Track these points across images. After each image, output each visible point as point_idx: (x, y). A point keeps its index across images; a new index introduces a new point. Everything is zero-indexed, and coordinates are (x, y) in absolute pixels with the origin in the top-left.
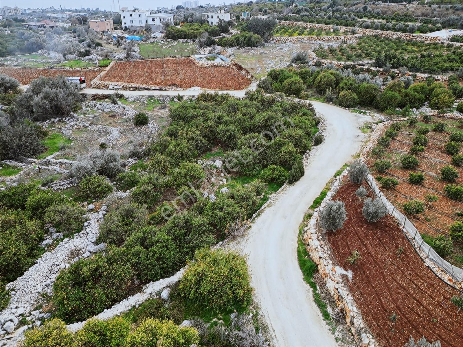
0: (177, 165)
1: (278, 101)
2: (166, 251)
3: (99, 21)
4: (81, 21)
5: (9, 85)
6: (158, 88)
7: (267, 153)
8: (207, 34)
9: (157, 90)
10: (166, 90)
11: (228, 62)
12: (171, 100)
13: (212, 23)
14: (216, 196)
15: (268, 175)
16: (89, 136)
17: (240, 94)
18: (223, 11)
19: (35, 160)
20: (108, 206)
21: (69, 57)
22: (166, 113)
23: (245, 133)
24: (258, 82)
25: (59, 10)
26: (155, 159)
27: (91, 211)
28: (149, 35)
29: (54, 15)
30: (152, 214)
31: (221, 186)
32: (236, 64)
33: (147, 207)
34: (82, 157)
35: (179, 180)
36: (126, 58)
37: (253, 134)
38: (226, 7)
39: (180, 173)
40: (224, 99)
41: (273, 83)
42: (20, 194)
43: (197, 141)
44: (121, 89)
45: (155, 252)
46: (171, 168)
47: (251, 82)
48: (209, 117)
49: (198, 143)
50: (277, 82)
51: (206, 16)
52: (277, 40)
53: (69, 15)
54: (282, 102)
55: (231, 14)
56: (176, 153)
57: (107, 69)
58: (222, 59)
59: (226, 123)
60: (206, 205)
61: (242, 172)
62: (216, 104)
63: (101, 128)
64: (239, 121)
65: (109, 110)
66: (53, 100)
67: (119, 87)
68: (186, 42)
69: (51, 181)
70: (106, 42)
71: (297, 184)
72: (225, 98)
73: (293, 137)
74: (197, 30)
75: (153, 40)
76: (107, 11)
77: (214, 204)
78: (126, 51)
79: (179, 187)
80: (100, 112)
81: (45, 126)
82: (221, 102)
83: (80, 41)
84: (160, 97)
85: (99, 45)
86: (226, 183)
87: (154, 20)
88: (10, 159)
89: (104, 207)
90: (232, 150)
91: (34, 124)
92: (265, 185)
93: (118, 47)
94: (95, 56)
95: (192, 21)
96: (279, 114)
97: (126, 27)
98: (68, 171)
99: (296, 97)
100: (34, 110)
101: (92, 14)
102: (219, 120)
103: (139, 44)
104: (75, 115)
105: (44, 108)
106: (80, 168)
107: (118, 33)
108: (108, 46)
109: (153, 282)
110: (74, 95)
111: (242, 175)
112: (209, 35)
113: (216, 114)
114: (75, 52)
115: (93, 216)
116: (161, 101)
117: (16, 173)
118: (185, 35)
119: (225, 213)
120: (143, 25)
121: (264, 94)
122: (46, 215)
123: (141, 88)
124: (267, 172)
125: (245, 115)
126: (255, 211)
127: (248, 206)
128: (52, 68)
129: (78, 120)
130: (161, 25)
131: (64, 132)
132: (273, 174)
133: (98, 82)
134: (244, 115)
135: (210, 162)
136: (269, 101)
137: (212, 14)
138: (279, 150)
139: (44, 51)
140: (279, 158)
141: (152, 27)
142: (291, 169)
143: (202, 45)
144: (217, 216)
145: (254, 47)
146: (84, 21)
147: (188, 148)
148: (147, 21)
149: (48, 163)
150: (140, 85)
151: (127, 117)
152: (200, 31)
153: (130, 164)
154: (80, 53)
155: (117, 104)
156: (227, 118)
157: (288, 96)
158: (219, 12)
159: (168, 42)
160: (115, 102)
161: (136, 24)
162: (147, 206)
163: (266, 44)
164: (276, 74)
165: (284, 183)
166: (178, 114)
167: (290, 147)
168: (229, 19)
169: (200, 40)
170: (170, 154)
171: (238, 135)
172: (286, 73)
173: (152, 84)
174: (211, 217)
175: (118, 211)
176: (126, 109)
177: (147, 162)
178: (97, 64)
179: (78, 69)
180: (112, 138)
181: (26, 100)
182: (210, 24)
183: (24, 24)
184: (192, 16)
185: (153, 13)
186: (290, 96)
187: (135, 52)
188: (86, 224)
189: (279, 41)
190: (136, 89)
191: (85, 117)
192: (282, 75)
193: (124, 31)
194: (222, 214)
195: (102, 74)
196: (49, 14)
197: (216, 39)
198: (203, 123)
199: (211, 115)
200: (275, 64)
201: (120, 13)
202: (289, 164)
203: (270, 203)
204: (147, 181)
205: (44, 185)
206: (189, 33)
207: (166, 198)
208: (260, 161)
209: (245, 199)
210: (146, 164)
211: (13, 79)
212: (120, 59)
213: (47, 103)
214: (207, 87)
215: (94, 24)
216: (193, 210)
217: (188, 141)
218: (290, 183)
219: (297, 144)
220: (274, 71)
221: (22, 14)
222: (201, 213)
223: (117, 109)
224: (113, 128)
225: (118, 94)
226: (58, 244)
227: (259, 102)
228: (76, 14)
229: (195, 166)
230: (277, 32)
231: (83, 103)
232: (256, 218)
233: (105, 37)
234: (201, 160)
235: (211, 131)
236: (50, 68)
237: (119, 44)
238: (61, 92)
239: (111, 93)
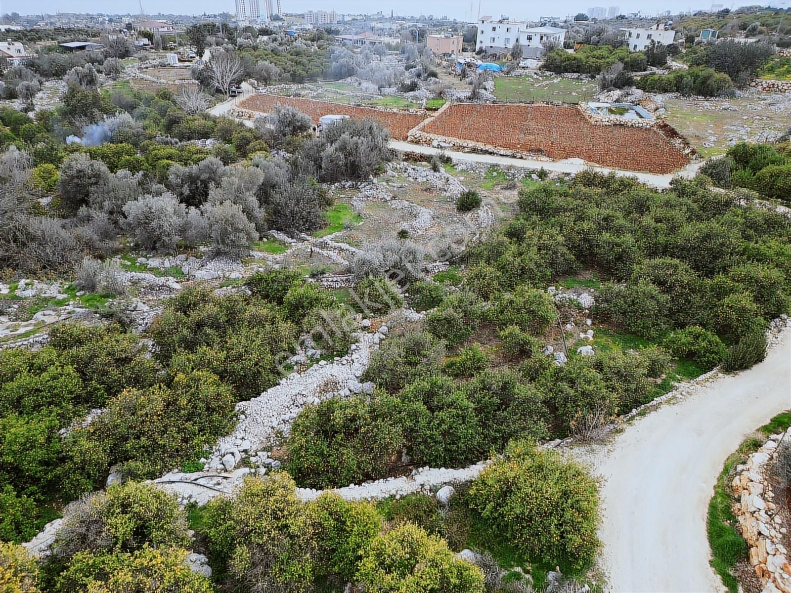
0: (511, 287)
1: (740, 206)
2: (460, 424)
3: (443, 36)
4: (416, 36)
5: (299, 124)
6: (509, 152)
7: (689, 302)
8: (621, 66)
9: (506, 156)
10: (521, 158)
11: (650, 119)
12: (526, 176)
13: (636, 46)
14: (567, 357)
15: (684, 344)
16: (387, 216)
17: (661, 182)
18: (662, 26)
19: (309, 238)
20: (389, 328)
21: (387, 90)
22: (513, 196)
23: (652, 254)
24: (703, 164)
25: (388, 17)
26: (476, 270)
27: (364, 328)
28: (515, 62)
29: (380, 25)
30: (452, 359)
31: (583, 342)
32: (666, 126)
33: (447, 345)
34: (370, 246)
35: (508, 314)
36: (469, 98)
37: (668, 260)
38: (670, 18)
39: (511, 302)
40: (626, 186)
41: (737, 170)
42: (281, 282)
43: (555, 253)
44: (451, 148)
45: (443, 421)
46: (499, 291)
47: (688, 161)
48: (588, 216)
49: (557, 257)
50: (744, 168)
51: (627, 34)
52: (765, 86)
53: (401, 25)
54: (747, 208)
55: (677, 32)
56: (514, 266)
57: (436, 114)
58: (638, 114)
59: (619, 231)
60: (545, 369)
61: (629, 325)
62: (607, 193)
63: (406, 206)
64: (645, 231)
65: (425, 180)
66: (350, 154)
67: (447, 145)
68: (577, 79)
69: (323, 273)
70: (445, 71)
71: (744, 375)
72: (626, 185)
73: (756, 282)
74: (603, 57)
75: (521, 71)
76: (458, 21)
77: (561, 370)
78: (472, 87)
79: (505, 324)
80: (410, 181)
81: (332, 190)
82: (617, 191)
83: (408, 68)
84: (509, 168)
85: (434, 75)
86: (591, 339)
87: (531, 39)
88: (278, 229)
89: (384, 329)
90: (619, 281)
91: (318, 186)
92: (672, 361)
93: (461, 80)
94: (424, 92)
95: (598, 42)
96: (735, 230)
97: (481, 48)
98: (347, 263)
99: (782, 204)
100: (323, 166)
101: (435, 26)
102: (607, 223)
103: (495, 77)
104: (375, 180)
105: (336, 164)
106: (364, 262)
107: (468, 57)
108: (446, 78)
109: (430, 467)
110: (380, 150)
111: (627, 332)
112: (625, 68)
113: (602, 211)
114: (396, 84)
115: (366, 338)
116: (509, 176)
117: (282, 251)
118: (578, 66)
119: (577, 391)
120: (510, 46)
121: (712, 188)
122: (306, 319)
123: (482, 150)
124: (682, 337)
125: (661, 221)
126: (637, 403)
127: (626, 390)
128: (359, 105)
129: (377, 189)
130: (540, 46)
131: (355, 203)
132: (693, 344)
133: (418, 133)
134: (658, 220)
135: (570, 295)
136: (718, 203)
137: (640, 31)
138: (719, 300)
139: (354, 78)
140: (715, 316)
141: (523, 50)
142: (737, 343)
143: (606, 86)
144: (562, 392)
145: (712, 96)
146: (419, 35)
147: (536, 263)
148: (517, 40)
149: (324, 246)
150: (480, 146)
151: (448, 194)
152: (607, 60)
153: (436, 271)
154: (403, 85)
155: (439, 171)
156: (622, 221)
157: (763, 198)
158: (655, 27)
159: (546, 76)
160: (435, 169)
161: (499, 44)
162: (447, 342)
163: (738, 92)
164: (746, 153)
165: (715, 365)
166: (533, 202)
167: (745, 299)
168: (671, 42)
169: (604, 77)
170: (503, 268)
171: (637, 255)
172: (769, 153)
173: (501, 146)
174: (551, 391)
175: (402, 340)
176: (451, 181)
177: (463, 272)
178: (424, 104)
179: (395, 110)
180: (418, 225)
181: (316, 148)
182: (631, 48)
183: (337, 37)
184: (599, 33)
185: (531, 26)
186: (768, 200)
187: (486, 89)
188: (353, 347)
189: (770, 89)
190: (474, 151)
191: (388, 185)
192: (758, 156)
193: (477, 54)
194: (572, 392)
195: (427, 121)
196: (373, 24)
197: (637, 76)
198: (574, 224)
199: (593, 211)
200: (750, 134)
201: (477, 25)
202: (733, 332)
203: (674, 397)
204: (456, 303)
205: (313, 276)
206: (586, 63)
207: (478, 338)
208: (671, 314)
209: (623, 376)
210: (460, 275)
211: (307, 117)
212: (459, 99)
213: (342, 156)
214: (598, 162)
215: (435, 42)
216: (519, 371)
217: (539, 249)
218: (727, 371)
219: (762, 296)
220: (744, 145)
221: (339, 22)
222: (532, 379)
223: (438, 180)
224: (423, 209)
225: (444, 156)
226: (311, 366)
227: (695, 202)
228: (411, 24)
229: (541, 296)
230: (771, 70)
231: (390, 164)
232: (637, 418)
233: (445, 63)
234: (554, 288)
235: (585, 240)
236: (358, 105)
237: (464, 75)
238: (363, 143)
239: (433, 154)
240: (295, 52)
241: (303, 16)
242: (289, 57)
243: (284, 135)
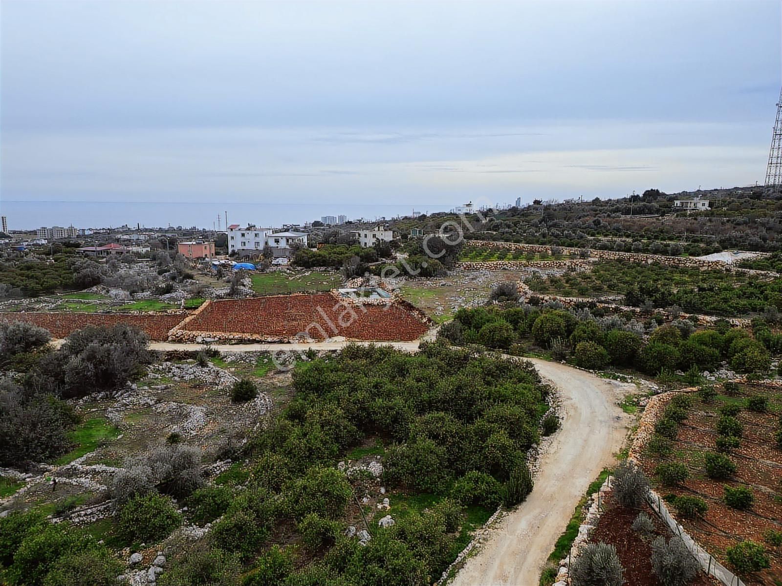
0: (302, 472)
1: (475, 359)
3: (194, 243)
4: (166, 244)
5: (34, 339)
6: (276, 339)
7: (462, 449)
8: (358, 259)
9: (274, 342)
10: (289, 342)
13: (366, 243)
14: (370, 533)
15: (468, 491)
16: (151, 422)
17: (412, 347)
18: (382, 228)
19: (51, 467)
20: (167, 556)
21: (140, 295)
22: (287, 379)
23: (421, 411)
24: (439, 328)
25: (134, 229)
26: (262, 461)
27: (134, 566)
28: (268, 261)
29: (125, 237)
30: (249, 574)
31: (381, 514)
32: (404, 302)
33: (241, 558)
34: (133, 461)
35: (304, 502)
36: (229, 295)
37: (436, 414)
38: (386, 222)
39: (305, 488)
40: (385, 355)
41: (465, 330)
42: (9, 534)
43: (338, 426)
44: (216, 341)
46: (290, 479)
47: (428, 328)
48: (360, 386)
49: (340, 431)
50: (470, 329)
51: (357, 235)
52: (465, 266)
53: (149, 236)
54: (481, 359)
55: (394, 232)
56: (300, 449)
57: (197, 312)
58: (380, 295)
59: (389, 395)
60: (352, 553)
61: (419, 484)
62: (372, 363)
63: (174, 407)
64: (410, 391)
65: (192, 377)
66: (101, 362)
67: (213, 340)
68: (325, 271)
69: (72, 507)
70: (200, 272)
71: (523, 507)
72: (386, 353)
73: (506, 420)
74: (342, 253)
75: (275, 268)
76: (207, 229)
77: (367, 550)
78: (230, 285)
79: (302, 515)
80: (175, 381)
81: (79, 405)
82: (379, 360)
83: (160, 273)
85: (191, 277)
86: (389, 508)
87: (279, 242)
89: (161, 559)
90: (400, 443)
91: (61, 403)
92: (463, 511)
93: (218, 280)
94: (181, 293)
95: (336, 242)
96: (478, 378)
97: (233, 251)
98: (105, 487)
99: (504, 353)
100: (67, 380)
101: (184, 235)
102: (377, 390)
103: (252, 275)
104: (134, 386)
105: (84, 375)
106: (127, 481)
107: (221, 260)
108: (203, 278)
110: (137, 353)
111: (419, 491)
112: (361, 261)
113: (371, 379)
114: (150, 288)
115: (138, 578)
117: (11, 492)
118: (324, 261)
119: (388, 570)
120: (261, 247)
121: (451, 347)
122: (49, 576)
123: (249, 340)
124: (463, 484)
125: (420, 381)
126: (445, 565)
127: (432, 554)
128: (109, 312)
129: (138, 395)
130: (288, 247)
131: (110, 415)
132: (475, 489)
133: (180, 332)
134: (418, 380)
135: (360, 467)
136: (459, 359)
137: (366, 232)
138: (484, 442)
139: (100, 287)
140: (485, 457)
141: (273, 251)
142: (508, 479)
143: (350, 276)
144: (374, 576)
145: (431, 276)
146: (172, 243)
147: (321, 441)
148: (266, 243)
149: (73, 473)
150: (247, 336)
151: (220, 387)
152: (347, 255)
153: (218, 472)
154: (157, 288)
155: (207, 366)
156: (389, 386)
157: (490, 350)
158: (376, 229)
159: (298, 271)
160: (203, 364)
161: (251, 246)
162: (240, 555)
163: (449, 272)
164: (467, 316)
165: (498, 505)
166: (307, 381)
167: (501, 437)
168: (392, 239)
169: (347, 268)
170: (290, 453)
171: (410, 415)
172: (483, 314)
173: (267, 334)
174: (362, 578)
175: (186, 567)
176: (221, 374)
177: (248, 467)
178: (183, 304)
179: (151, 313)
180: (190, 425)
181: (56, 362)
182: (363, 245)
183: (77, 250)
184: (335, 234)
185: (276, 232)
186: (493, 351)
187: (244, 286)
189: (469, 268)
190: (241, 341)
191: (150, 388)
192: (477, 318)
193: (230, 256)
194: (383, 572)
195: (187, 320)
196: (119, 236)
197: (372, 266)
198: (350, 396)
199: (363, 381)
200: (466, 302)
201: (227, 233)
202: (502, 469)
203: (474, 548)
204: (246, 505)
205: (58, 514)
206: (330, 258)
207: (276, 539)
208: (451, 464)
209: (427, 539)
210: (245, 470)
211: (43, 330)
212: (219, 296)
213: (91, 366)
214: (357, 337)
215: (186, 248)
216: (326, 564)
217: (322, 427)
218: (508, 508)
219: (514, 432)
220: (465, 310)
221: (78, 236)
222: (341, 570)
223: (205, 375)
224: (195, 407)
225: (211, 350)
227: (442, 360)
228: (160, 235)
229: (332, 474)
230: (466, 255)
231: (151, 366)
232: (449, 581)
233: (199, 266)
234: (343, 463)
235: (363, 409)
236: (107, 313)
237: (220, 275)
238: (116, 349)
239: (198, 350)
240: (26, 266)
241: (34, 233)
242: (18, 271)
243: (14, 353)
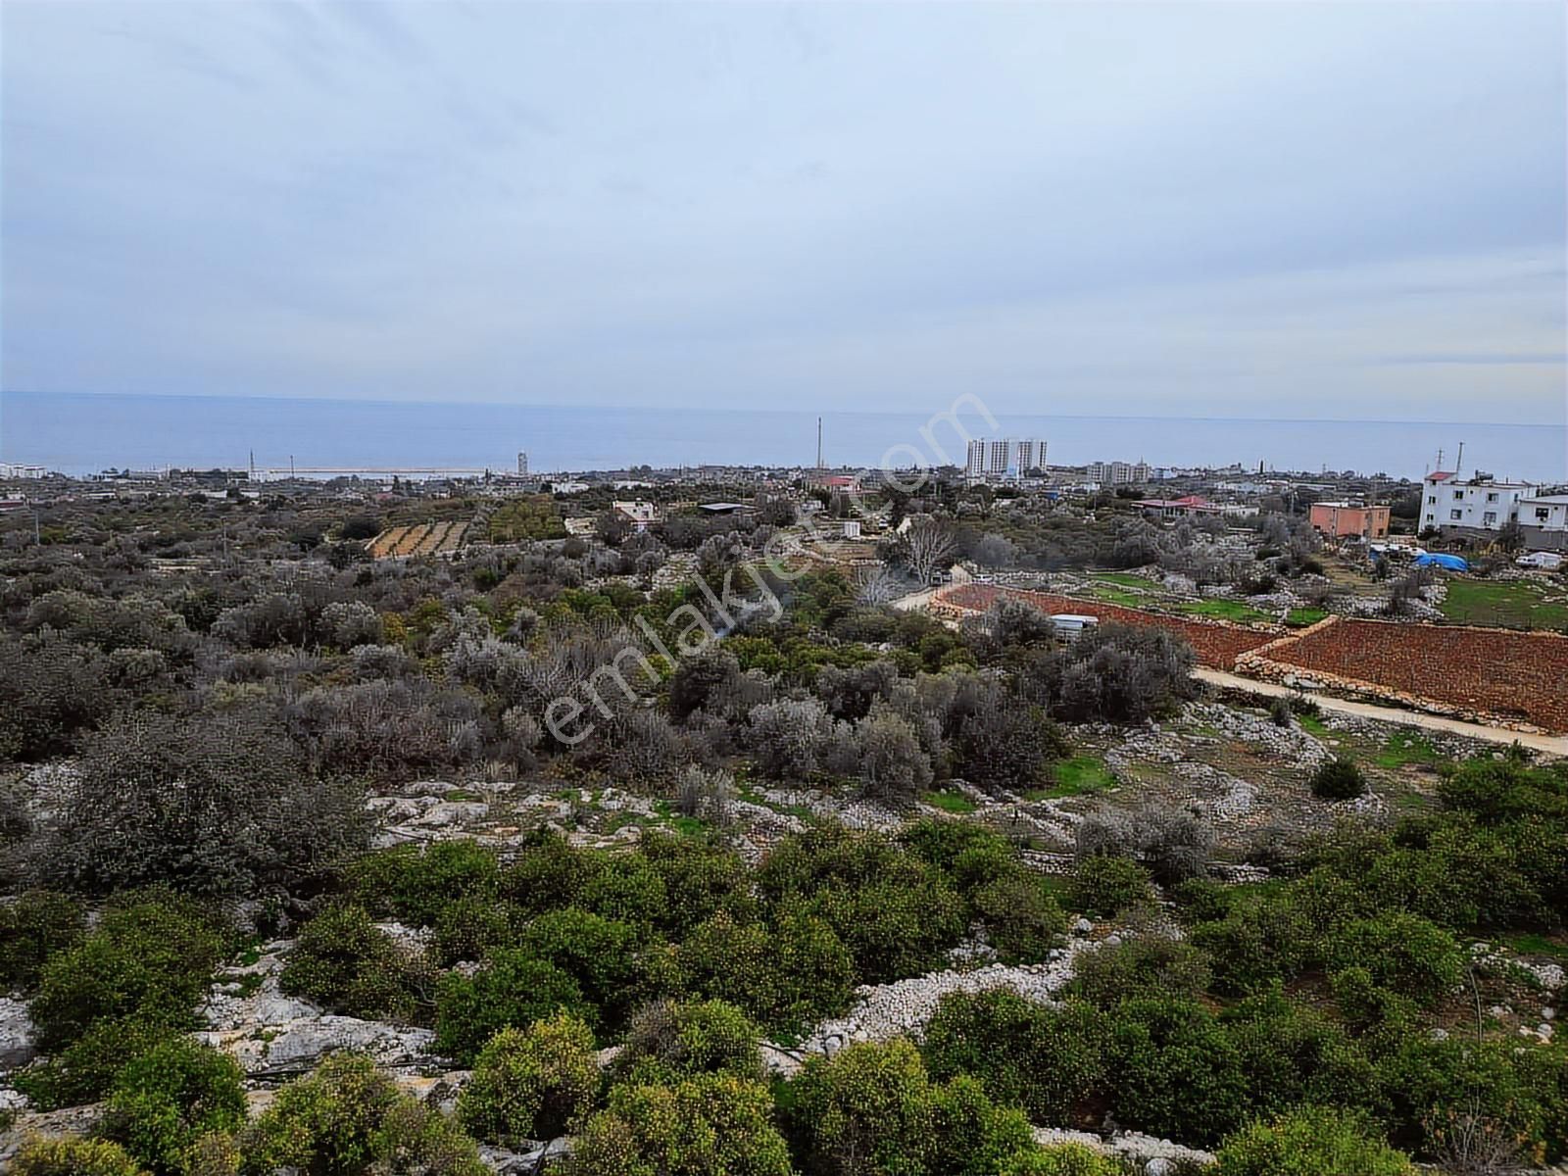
3: (1345, 505)
6: (1447, 708)
9: (1441, 715)
10: (1474, 721)
12: (1480, 755)
16: (1168, 785)
19: (1018, 798)
21: (1213, 590)
25: (1251, 473)
29: (1228, 486)
36: (1384, 612)
44: (1321, 690)
53: (1275, 486)
57: (1302, 633)
63: (1208, 774)
65: (1256, 737)
66: (1114, 677)
67: (1314, 685)
70: (1342, 564)
75: (1515, 573)
78: (1393, 593)
80: (1225, 737)
81: (1072, 734)
83: (1260, 557)
84: (1442, 736)
85: (1316, 570)
86: (1545, 1041)
87: (1546, 515)
88: (969, 778)
89: (1115, 939)
91: (1050, 724)
93: (1374, 581)
94: (1287, 597)
97: (1430, 528)
100: (1062, 692)
103: (1452, 579)
105: (1086, 692)
107: (1398, 542)
108: (1344, 576)
110: (1172, 678)
114: (1233, 580)
116: (1439, 750)
120: (1498, 524)
123: (1387, 699)
128: (1154, 611)
129: (1158, 741)
130: (1564, 529)
131: (1110, 759)
133: (1257, 661)
135: (1517, 960)
139: (1153, 568)
141: (1527, 536)
148: (1513, 516)
149: (1042, 814)
150: (1386, 691)
151: (1299, 766)
153: (1241, 880)
154: (1245, 581)
160: (1280, 720)
161: (1473, 520)
173: (1430, 697)
176: (1309, 744)
178: (1285, 616)
179: (1222, 623)
180: (1225, 807)
183: (1134, 503)
185: (1546, 493)
187: (1424, 599)
190: (1370, 699)
191: (1181, 738)
193: (1416, 538)
195: (1278, 643)
196: (1218, 484)
201: (1424, 488)
212: (1362, 611)
213: (1098, 680)
215: (1327, 514)
221: (1149, 481)
223: (1279, 739)
224: (1242, 783)
225: (1303, 701)
228: (1296, 486)
231: (1191, 705)
233: (1344, 551)
236: (1150, 611)
237: (1382, 571)
238: (1140, 664)
239: (1279, 695)
240: (1052, 524)
241: (1083, 471)
242: (1041, 530)
243: (1006, 644)
